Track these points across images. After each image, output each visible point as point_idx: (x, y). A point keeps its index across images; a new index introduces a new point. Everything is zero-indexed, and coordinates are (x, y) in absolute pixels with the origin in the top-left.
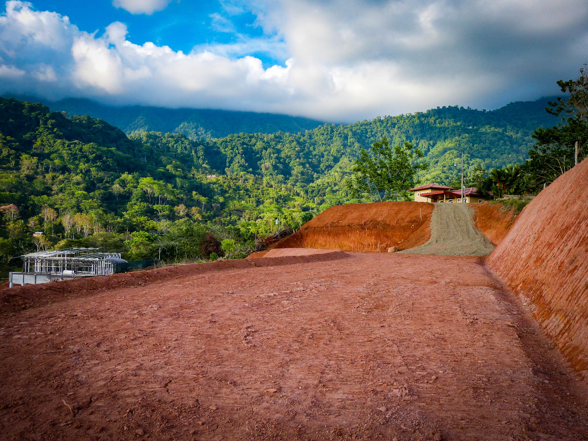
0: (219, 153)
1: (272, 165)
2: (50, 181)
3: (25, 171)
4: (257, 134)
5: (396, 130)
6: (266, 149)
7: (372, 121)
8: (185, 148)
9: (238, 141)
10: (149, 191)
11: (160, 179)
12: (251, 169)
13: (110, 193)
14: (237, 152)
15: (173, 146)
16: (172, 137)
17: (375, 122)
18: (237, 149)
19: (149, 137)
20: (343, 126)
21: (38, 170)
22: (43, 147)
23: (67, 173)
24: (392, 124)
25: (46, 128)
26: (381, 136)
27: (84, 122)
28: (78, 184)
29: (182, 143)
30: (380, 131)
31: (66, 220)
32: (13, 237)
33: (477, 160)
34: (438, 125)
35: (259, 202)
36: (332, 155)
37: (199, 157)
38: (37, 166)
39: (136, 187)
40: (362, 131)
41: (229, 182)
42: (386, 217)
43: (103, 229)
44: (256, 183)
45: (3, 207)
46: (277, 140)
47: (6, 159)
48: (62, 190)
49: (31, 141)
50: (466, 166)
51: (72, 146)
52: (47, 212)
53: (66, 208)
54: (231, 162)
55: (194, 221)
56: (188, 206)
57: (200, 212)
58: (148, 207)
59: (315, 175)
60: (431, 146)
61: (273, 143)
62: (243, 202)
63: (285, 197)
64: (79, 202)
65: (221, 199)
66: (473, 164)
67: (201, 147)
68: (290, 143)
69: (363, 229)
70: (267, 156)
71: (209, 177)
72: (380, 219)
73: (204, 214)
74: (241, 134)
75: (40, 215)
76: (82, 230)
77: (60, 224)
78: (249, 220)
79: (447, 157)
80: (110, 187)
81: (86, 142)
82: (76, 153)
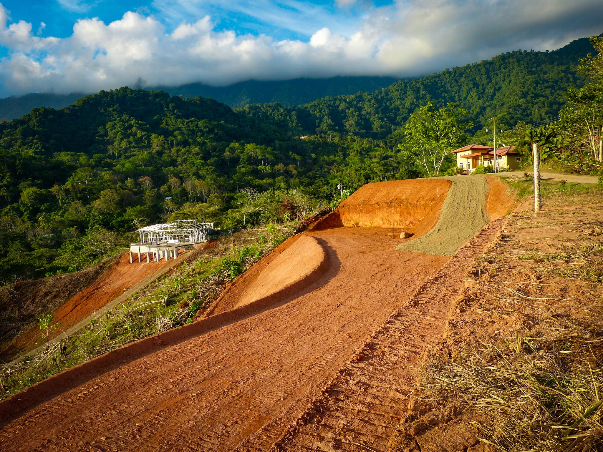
0: (311, 115)
1: (355, 122)
2: (175, 154)
3: (155, 148)
4: (341, 97)
5: (463, 79)
6: (349, 108)
7: (441, 73)
8: (281, 115)
9: (324, 104)
10: (253, 155)
11: (261, 144)
12: (337, 128)
13: (223, 160)
14: (324, 113)
15: (271, 114)
16: (270, 107)
17: (444, 74)
18: (325, 111)
19: (251, 108)
20: (415, 81)
21: (165, 146)
22: (167, 126)
23: (188, 146)
24: (460, 74)
25: (168, 111)
26: (450, 86)
27: (197, 102)
28: (197, 154)
29: (278, 111)
30: (449, 82)
31: (188, 186)
32: (149, 204)
33: (541, 98)
34: (503, 71)
35: (345, 155)
36: (407, 108)
37: (293, 122)
38: (164, 143)
39: (242, 152)
40: (432, 83)
41: (319, 140)
42: (409, 195)
43: (218, 191)
44: (342, 139)
45: (140, 180)
46: (358, 99)
47: (141, 140)
48: (184, 161)
49: (158, 123)
50: (530, 105)
51: (190, 123)
52: (173, 180)
53: (189, 176)
54: (320, 123)
55: (292, 176)
56: (286, 164)
57: (296, 169)
58: (253, 168)
59: (393, 127)
60: (497, 90)
61: (355, 102)
62: (331, 156)
63: (367, 149)
64: (198, 169)
65: (313, 156)
66: (536, 103)
67: (294, 113)
68: (369, 101)
69: (389, 206)
70: (350, 115)
71: (302, 137)
72: (404, 197)
73: (299, 169)
74: (327, 98)
75: (168, 184)
76: (201, 193)
77: (184, 190)
78: (337, 172)
79: (512, 99)
80: (222, 154)
81: (201, 119)
82: (193, 129)
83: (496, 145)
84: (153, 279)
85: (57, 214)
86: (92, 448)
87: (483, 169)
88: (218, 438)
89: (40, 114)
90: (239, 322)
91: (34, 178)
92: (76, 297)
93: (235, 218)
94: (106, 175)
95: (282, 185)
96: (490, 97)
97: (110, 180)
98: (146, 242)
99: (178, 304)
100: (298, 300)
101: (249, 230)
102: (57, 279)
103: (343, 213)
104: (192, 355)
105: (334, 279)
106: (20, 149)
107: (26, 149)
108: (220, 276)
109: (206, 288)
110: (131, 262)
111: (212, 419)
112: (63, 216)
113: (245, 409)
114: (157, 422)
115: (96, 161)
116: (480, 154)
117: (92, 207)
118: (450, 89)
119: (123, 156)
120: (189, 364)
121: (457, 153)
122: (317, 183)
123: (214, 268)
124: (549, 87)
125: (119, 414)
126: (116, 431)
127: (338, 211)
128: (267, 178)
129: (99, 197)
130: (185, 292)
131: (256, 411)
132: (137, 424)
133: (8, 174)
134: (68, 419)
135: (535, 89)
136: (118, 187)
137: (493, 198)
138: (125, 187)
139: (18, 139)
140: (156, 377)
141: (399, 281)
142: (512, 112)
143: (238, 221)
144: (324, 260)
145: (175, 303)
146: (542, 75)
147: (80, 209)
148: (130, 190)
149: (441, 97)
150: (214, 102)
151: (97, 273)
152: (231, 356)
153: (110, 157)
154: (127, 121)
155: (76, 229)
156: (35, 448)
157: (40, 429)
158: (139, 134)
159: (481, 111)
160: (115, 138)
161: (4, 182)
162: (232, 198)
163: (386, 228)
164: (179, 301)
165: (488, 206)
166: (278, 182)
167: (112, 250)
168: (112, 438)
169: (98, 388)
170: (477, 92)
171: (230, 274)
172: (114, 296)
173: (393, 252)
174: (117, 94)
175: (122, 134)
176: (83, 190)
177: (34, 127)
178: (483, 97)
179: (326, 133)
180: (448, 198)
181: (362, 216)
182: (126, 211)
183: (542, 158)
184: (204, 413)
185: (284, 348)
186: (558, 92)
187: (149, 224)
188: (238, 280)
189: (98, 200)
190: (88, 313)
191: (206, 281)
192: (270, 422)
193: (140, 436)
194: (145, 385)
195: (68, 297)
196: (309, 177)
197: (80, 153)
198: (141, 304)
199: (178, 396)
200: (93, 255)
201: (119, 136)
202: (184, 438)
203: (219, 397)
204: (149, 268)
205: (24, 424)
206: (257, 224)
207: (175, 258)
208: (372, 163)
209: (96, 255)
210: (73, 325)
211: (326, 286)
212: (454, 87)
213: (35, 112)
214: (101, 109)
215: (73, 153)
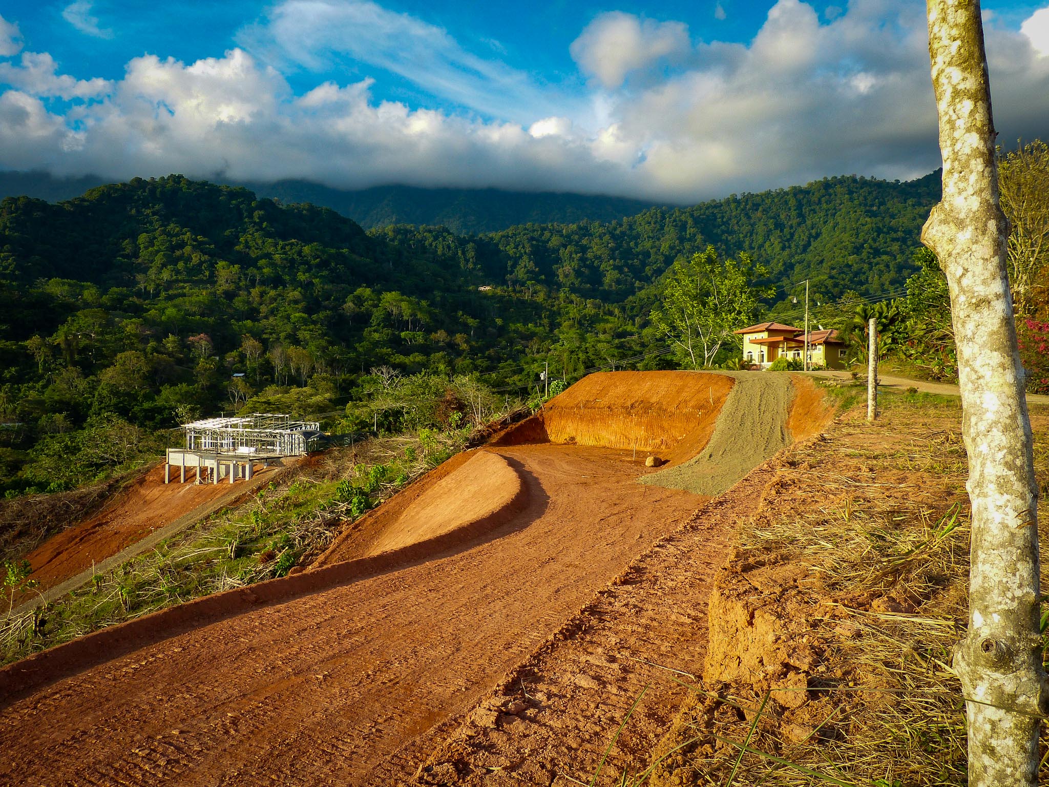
0: (499, 251)
1: (574, 269)
2: (257, 299)
3: (223, 286)
4: (552, 225)
5: (759, 214)
6: (565, 246)
7: (723, 201)
8: (449, 247)
9: (524, 235)
10: (395, 311)
11: (413, 293)
12: (543, 277)
13: (341, 315)
14: (523, 251)
15: (431, 245)
16: (430, 231)
17: (728, 202)
18: (524, 247)
19: (397, 231)
20: (679, 211)
21: (241, 284)
22: (247, 250)
23: (281, 287)
24: (754, 205)
25: (251, 223)
26: (737, 223)
27: (304, 212)
28: (296, 302)
29: (444, 240)
30: (736, 216)
31: (276, 356)
32: (203, 382)
33: (884, 257)
34: (824, 206)
35: (554, 325)
36: (662, 253)
37: (468, 260)
38: (239, 278)
39: (376, 306)
40: (708, 216)
41: (510, 296)
42: (664, 397)
43: (329, 369)
44: (549, 297)
45: (191, 338)
46: (582, 232)
47: (198, 269)
48: (273, 312)
49: (232, 241)
50: (866, 266)
51: (288, 248)
52: (250, 345)
53: (278, 339)
54: (514, 266)
55: (459, 353)
56: (451, 333)
57: (467, 342)
58: (394, 334)
59: (637, 284)
60: (813, 237)
61: (576, 237)
62: (530, 325)
63: (592, 317)
64: (296, 329)
65: (499, 321)
66: (877, 264)
67: (470, 245)
68: (601, 237)
69: (629, 414)
70: (567, 256)
71: (482, 289)
72: (654, 400)
73: (474, 343)
74: (529, 225)
75: (240, 349)
76: (298, 370)
77: (268, 362)
78: (538, 352)
79: (836, 254)
80: (340, 306)
81: (308, 242)
82: (293, 259)
83: (808, 327)
84: (205, 513)
85: (33, 388)
86: (159, 744)
87: (786, 364)
88: (364, 738)
89: (17, 209)
90: (384, 576)
92: (59, 538)
93: (357, 418)
94: (130, 326)
95: (442, 367)
96: (801, 247)
97: (135, 335)
98: (197, 449)
99: (257, 556)
100: (480, 548)
101: (381, 439)
102: (28, 503)
103: (551, 419)
104: (309, 620)
105: (538, 521)
108: (332, 512)
109: (307, 530)
110: (167, 482)
111: (352, 712)
112: (43, 393)
113: (405, 701)
114: (262, 713)
115: (113, 300)
116: (781, 338)
117: (99, 381)
118: (736, 228)
119: (163, 294)
120: (306, 633)
121: (743, 334)
122: (503, 368)
123: (322, 497)
124: (897, 240)
125: (198, 700)
126: (194, 723)
127: (541, 415)
128: (416, 354)
129: (113, 364)
130: (270, 535)
131: (422, 704)
132: (229, 715)
134: (111, 703)
135: (874, 240)
136: (149, 349)
137: (801, 411)
138: (162, 349)
140: (252, 649)
141: (645, 530)
142: (837, 276)
143: (362, 422)
144: (521, 491)
145: (251, 553)
146: (887, 219)
147: (77, 381)
148: (170, 354)
149: (721, 241)
150: (333, 215)
151: (102, 496)
152: (374, 625)
153: (139, 294)
154: (177, 235)
155: (65, 417)
156: (61, 741)
157: (64, 715)
158: (195, 259)
159: (786, 270)
160: (152, 262)
162: (353, 383)
163: (622, 450)
164: (258, 551)
165: (792, 423)
166: (434, 362)
167: (132, 457)
168: (189, 732)
169: (155, 661)
170: (780, 237)
171: (351, 510)
172: (132, 540)
173: (634, 486)
174: (163, 186)
175: (164, 255)
176: (84, 348)
178: (790, 247)
179: (523, 284)
180: (728, 405)
181: (583, 427)
182: (160, 391)
183: (880, 353)
184: (339, 702)
185: (461, 618)
186: (912, 248)
187: (204, 417)
188: (365, 520)
189: (112, 367)
190: (83, 565)
191: (308, 518)
192: (446, 720)
193: (236, 731)
194: (236, 659)
195: (45, 538)
196: (489, 358)
197: (85, 283)
198: (188, 552)
199: (293, 677)
200: (96, 464)
201: (159, 259)
202: (309, 736)
203: (360, 682)
204: (199, 493)
205: (35, 708)
206: (395, 430)
207: (247, 479)
208: (599, 341)
209: (102, 465)
210: (52, 586)
211: (525, 530)
212: (743, 225)
213: (9, 203)
214: (131, 210)
215: (72, 282)
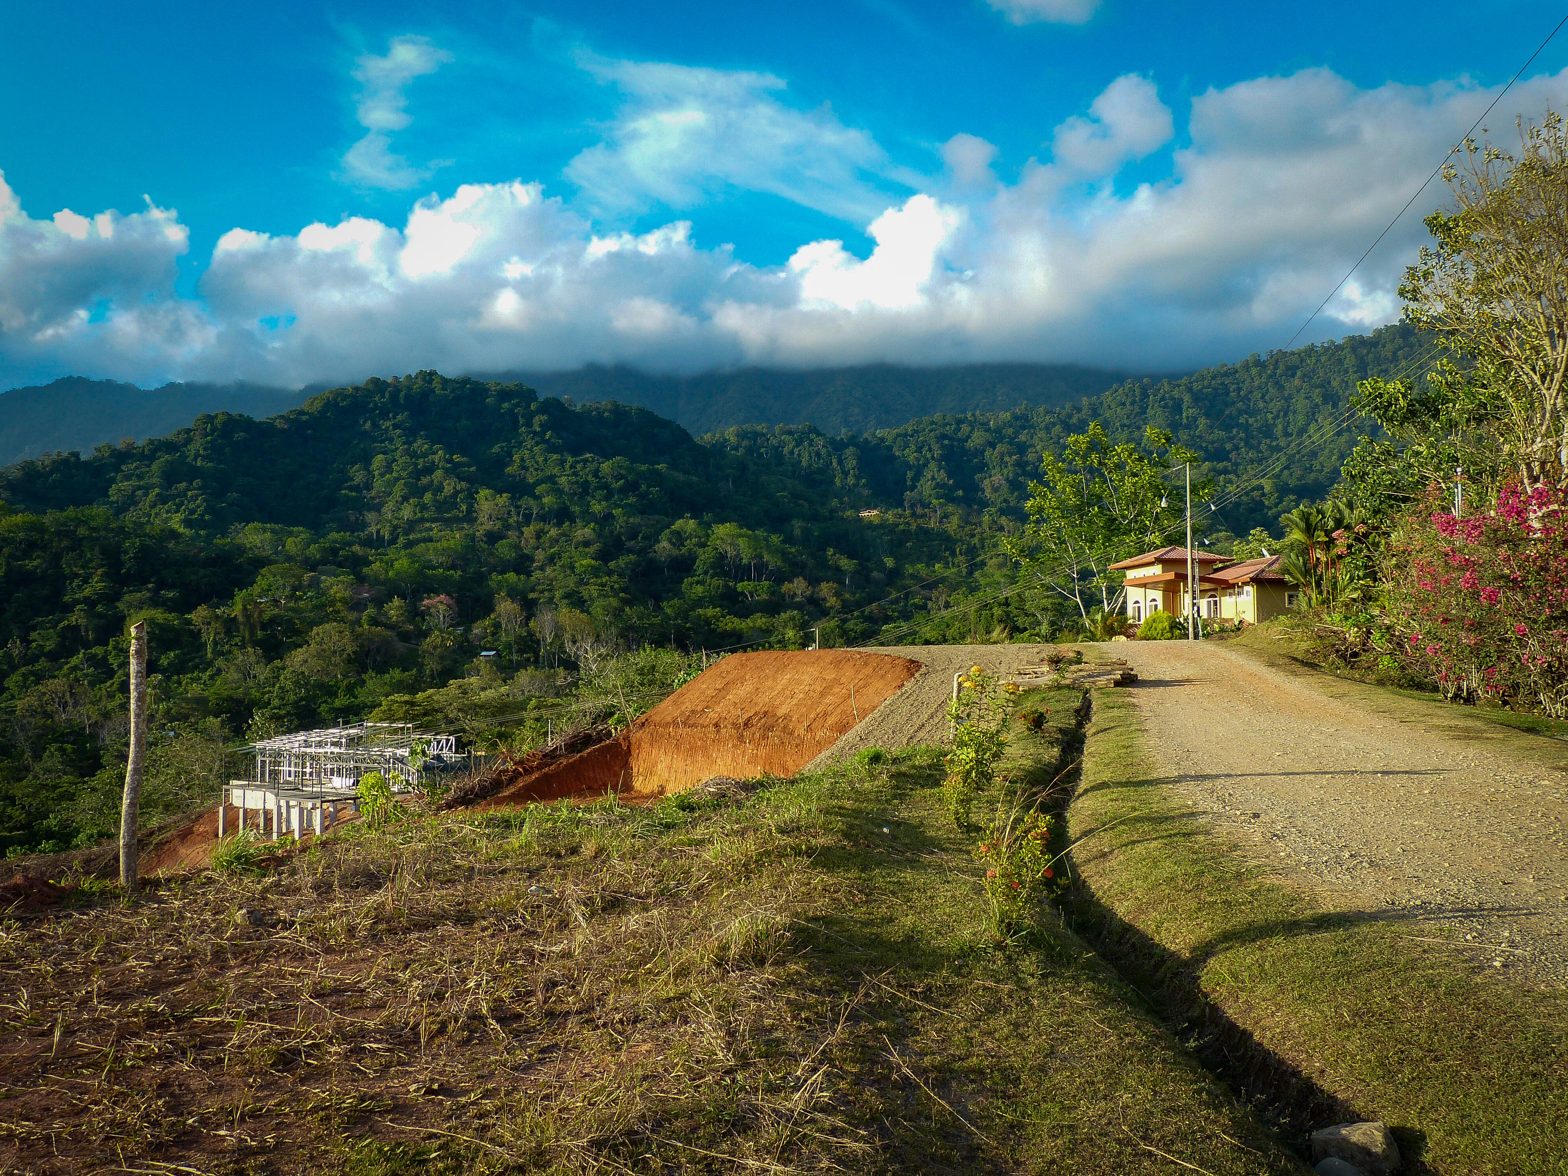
0: (894, 458)
1: (1007, 480)
2: (532, 541)
3: (485, 524)
4: (973, 415)
5: (1297, 382)
6: (993, 445)
7: (1238, 366)
8: (818, 455)
9: (930, 431)
10: (731, 552)
11: (759, 524)
12: (960, 493)
13: (652, 561)
14: (929, 455)
15: (792, 453)
16: (790, 433)
17: (1246, 367)
18: (930, 450)
19: (742, 435)
20: (1169, 383)
21: (511, 521)
22: (523, 472)
23: (568, 523)
24: (1288, 368)
25: (530, 432)
26: (1263, 397)
27: (606, 414)
28: (587, 544)
29: (811, 445)
30: (1259, 387)
31: (543, 624)
32: (430, 665)
35: (974, 565)
37: (848, 473)
38: (509, 513)
39: (703, 545)
40: (1215, 389)
41: (907, 523)
42: (797, 704)
43: (622, 643)
44: (967, 523)
45: (426, 602)
46: (1019, 423)
47: (450, 503)
48: (551, 560)
49: (501, 461)
51: (579, 466)
52: (505, 607)
53: (551, 600)
54: (916, 479)
55: (822, 612)
56: (814, 581)
57: (837, 594)
58: (726, 586)
61: (1010, 431)
62: (937, 566)
64: (580, 584)
65: (889, 562)
67: (850, 451)
68: (1047, 429)
70: (996, 461)
71: (865, 514)
72: (782, 710)
73: (847, 596)
74: (938, 416)
75: (494, 616)
77: (531, 634)
78: (946, 607)
80: (651, 547)
81: (607, 457)
82: (586, 481)
85: (198, 679)
87: (1167, 624)
89: (213, 430)
91: (162, 585)
94: (336, 586)
95: (790, 634)
97: (343, 600)
103: (639, 746)
106: (153, 512)
107: (167, 512)
112: (209, 687)
115: (325, 550)
117: (284, 668)
118: (1261, 405)
119: (401, 540)
127: (627, 738)
128: (759, 614)
129: (306, 642)
133: (99, 572)
136: (361, 620)
138: (382, 619)
139: (153, 487)
147: (256, 669)
148: (392, 627)
149: (1238, 426)
150: (648, 418)
153: (367, 541)
154: (424, 455)
158: (448, 490)
160: (389, 494)
161: (87, 591)
166: (780, 627)
174: (409, 388)
175: (405, 484)
176: (273, 621)
177: (195, 459)
179: (927, 505)
181: (678, 763)
182: (365, 682)
196: (869, 617)
197: (295, 529)
201: (398, 490)
212: (1272, 400)
213: (204, 423)
214: (365, 423)
215: (277, 527)
